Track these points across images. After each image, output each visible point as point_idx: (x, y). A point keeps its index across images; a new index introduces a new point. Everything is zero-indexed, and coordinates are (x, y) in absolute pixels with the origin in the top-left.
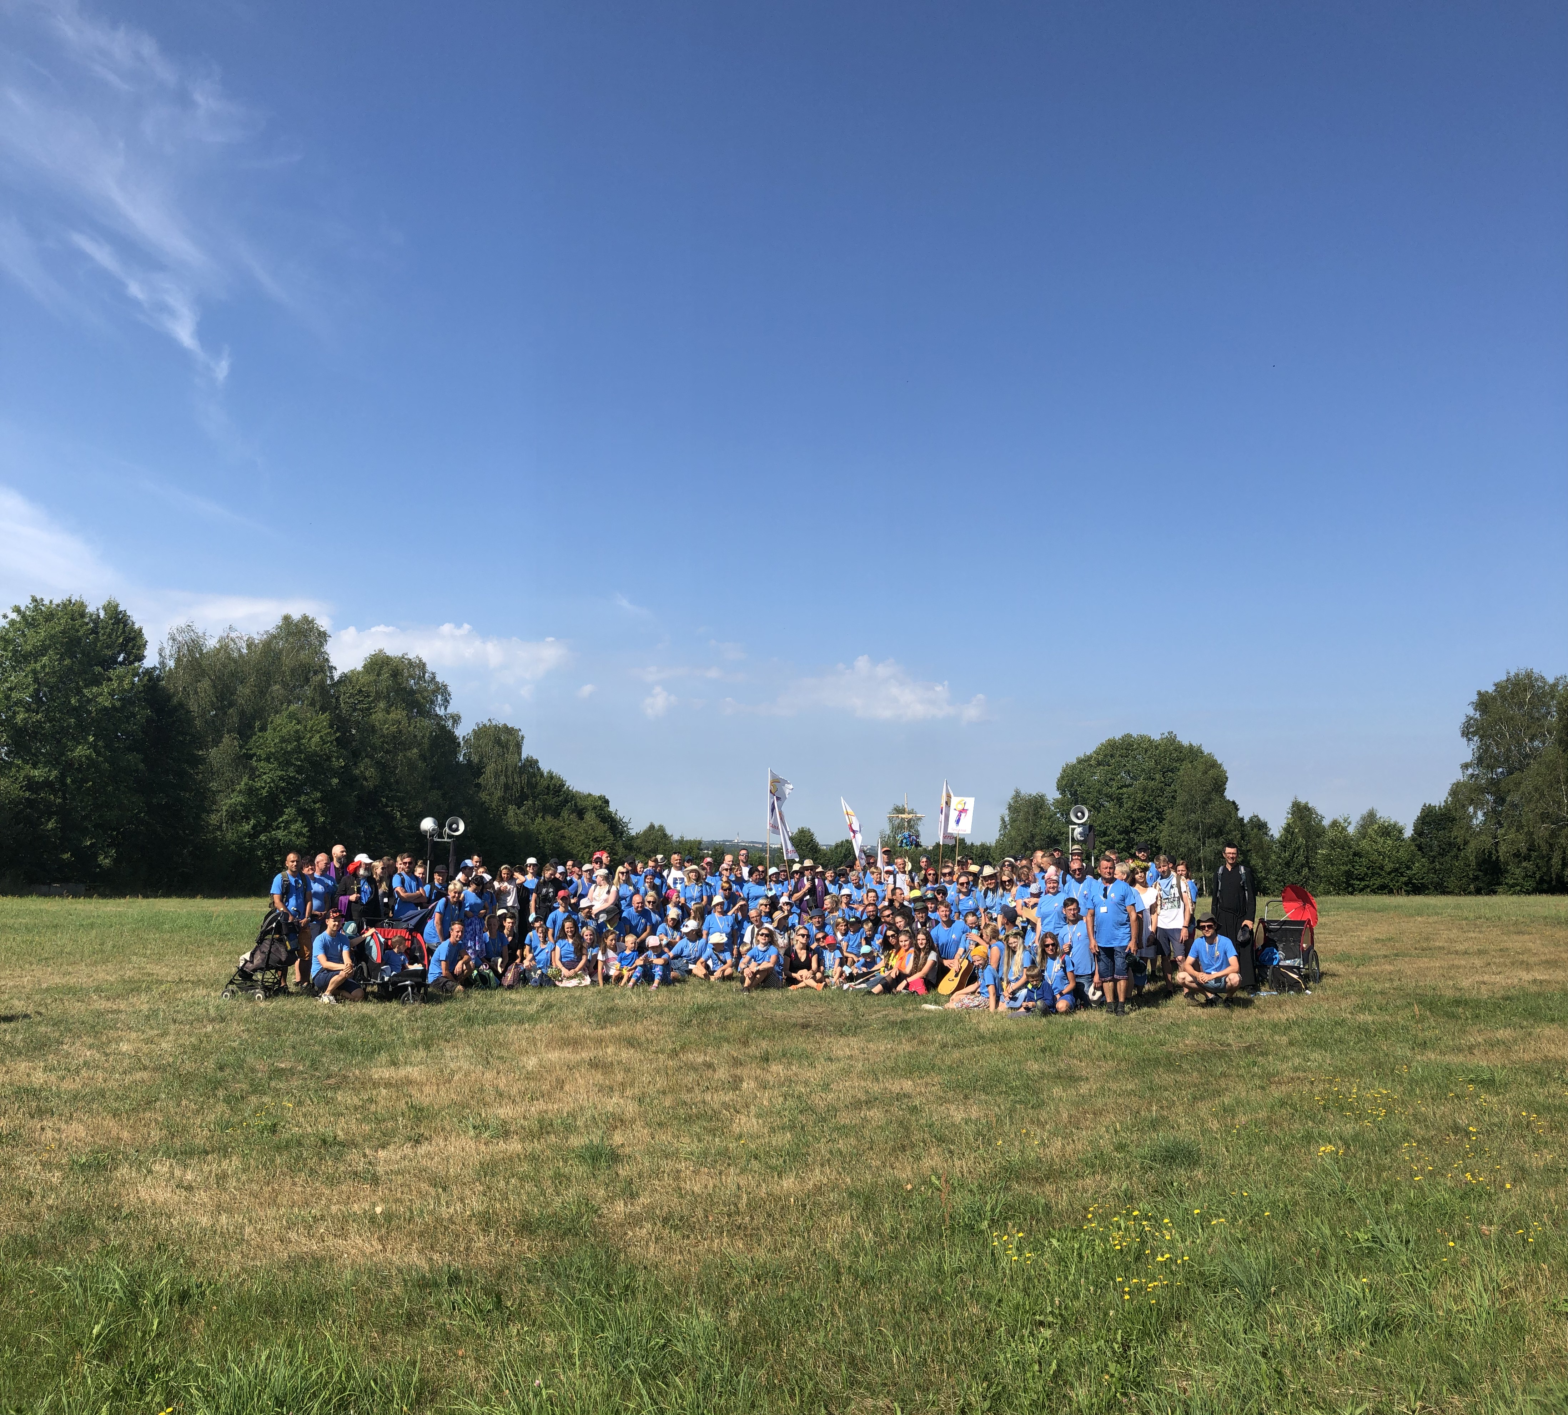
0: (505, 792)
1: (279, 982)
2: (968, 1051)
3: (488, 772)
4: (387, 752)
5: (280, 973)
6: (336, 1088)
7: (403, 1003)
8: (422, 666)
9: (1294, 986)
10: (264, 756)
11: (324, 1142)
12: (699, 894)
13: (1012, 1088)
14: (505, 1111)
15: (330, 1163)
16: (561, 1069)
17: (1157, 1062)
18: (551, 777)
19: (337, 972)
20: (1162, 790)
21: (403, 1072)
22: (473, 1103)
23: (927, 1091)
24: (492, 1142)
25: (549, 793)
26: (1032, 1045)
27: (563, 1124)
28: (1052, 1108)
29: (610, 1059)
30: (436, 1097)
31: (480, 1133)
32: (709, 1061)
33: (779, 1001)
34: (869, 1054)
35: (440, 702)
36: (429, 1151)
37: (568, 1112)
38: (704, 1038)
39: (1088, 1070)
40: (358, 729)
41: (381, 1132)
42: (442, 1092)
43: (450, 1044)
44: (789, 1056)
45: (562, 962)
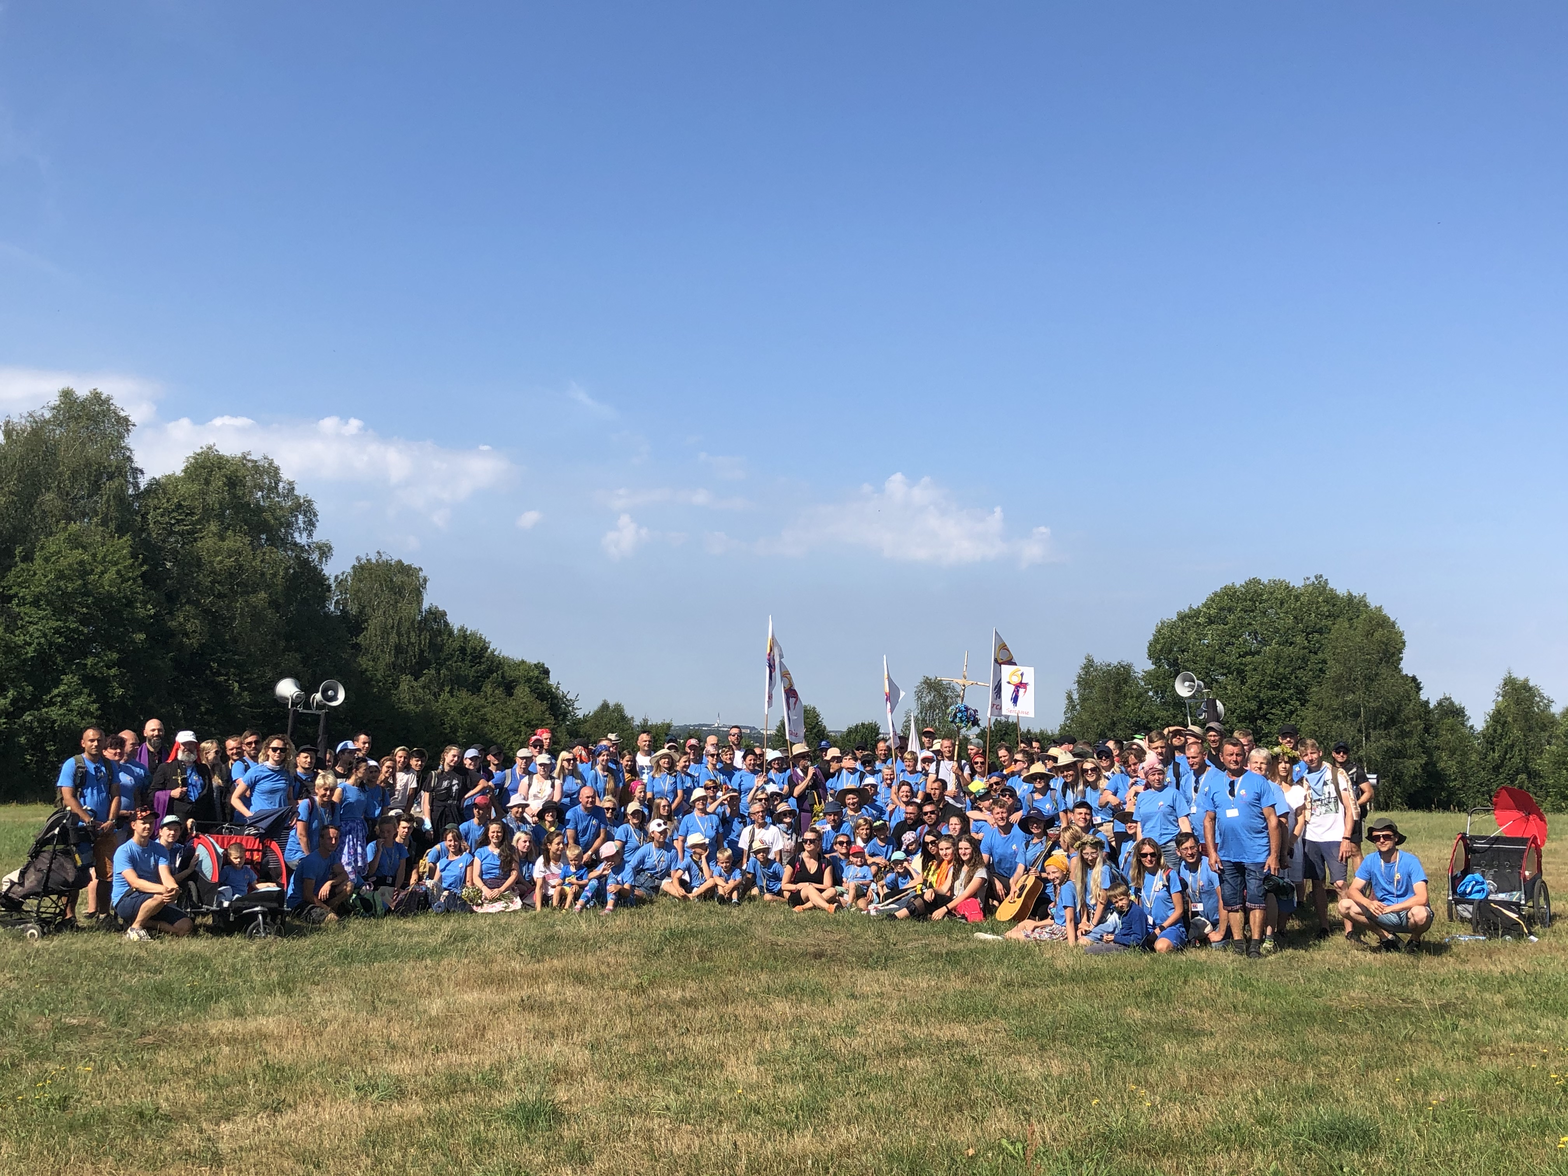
0: (396, 657)
1: (63, 913)
2: (1041, 992)
3: (371, 629)
4: (220, 596)
5: (64, 899)
6: (156, 1047)
7: (251, 937)
8: (274, 472)
9: (1511, 928)
10: (29, 599)
11: (141, 1115)
12: (672, 788)
13: (1105, 1040)
14: (401, 1067)
15: (149, 1142)
16: (481, 1013)
17: (1311, 1018)
18: (464, 636)
19: (151, 895)
20: (1305, 660)
21: (252, 1025)
22: (354, 1059)
23: (988, 1040)
24: (382, 1105)
25: (463, 660)
26: (1131, 987)
27: (484, 1079)
28: (1165, 1067)
29: (549, 999)
30: (302, 1054)
31: (365, 1095)
32: (689, 998)
33: (781, 925)
34: (905, 991)
35: (302, 525)
36: (294, 1121)
37: (491, 1065)
38: (681, 970)
39: (1212, 1023)
40: (176, 562)
41: (224, 1100)
42: (311, 1047)
43: (319, 987)
44: (798, 991)
45: (482, 879)
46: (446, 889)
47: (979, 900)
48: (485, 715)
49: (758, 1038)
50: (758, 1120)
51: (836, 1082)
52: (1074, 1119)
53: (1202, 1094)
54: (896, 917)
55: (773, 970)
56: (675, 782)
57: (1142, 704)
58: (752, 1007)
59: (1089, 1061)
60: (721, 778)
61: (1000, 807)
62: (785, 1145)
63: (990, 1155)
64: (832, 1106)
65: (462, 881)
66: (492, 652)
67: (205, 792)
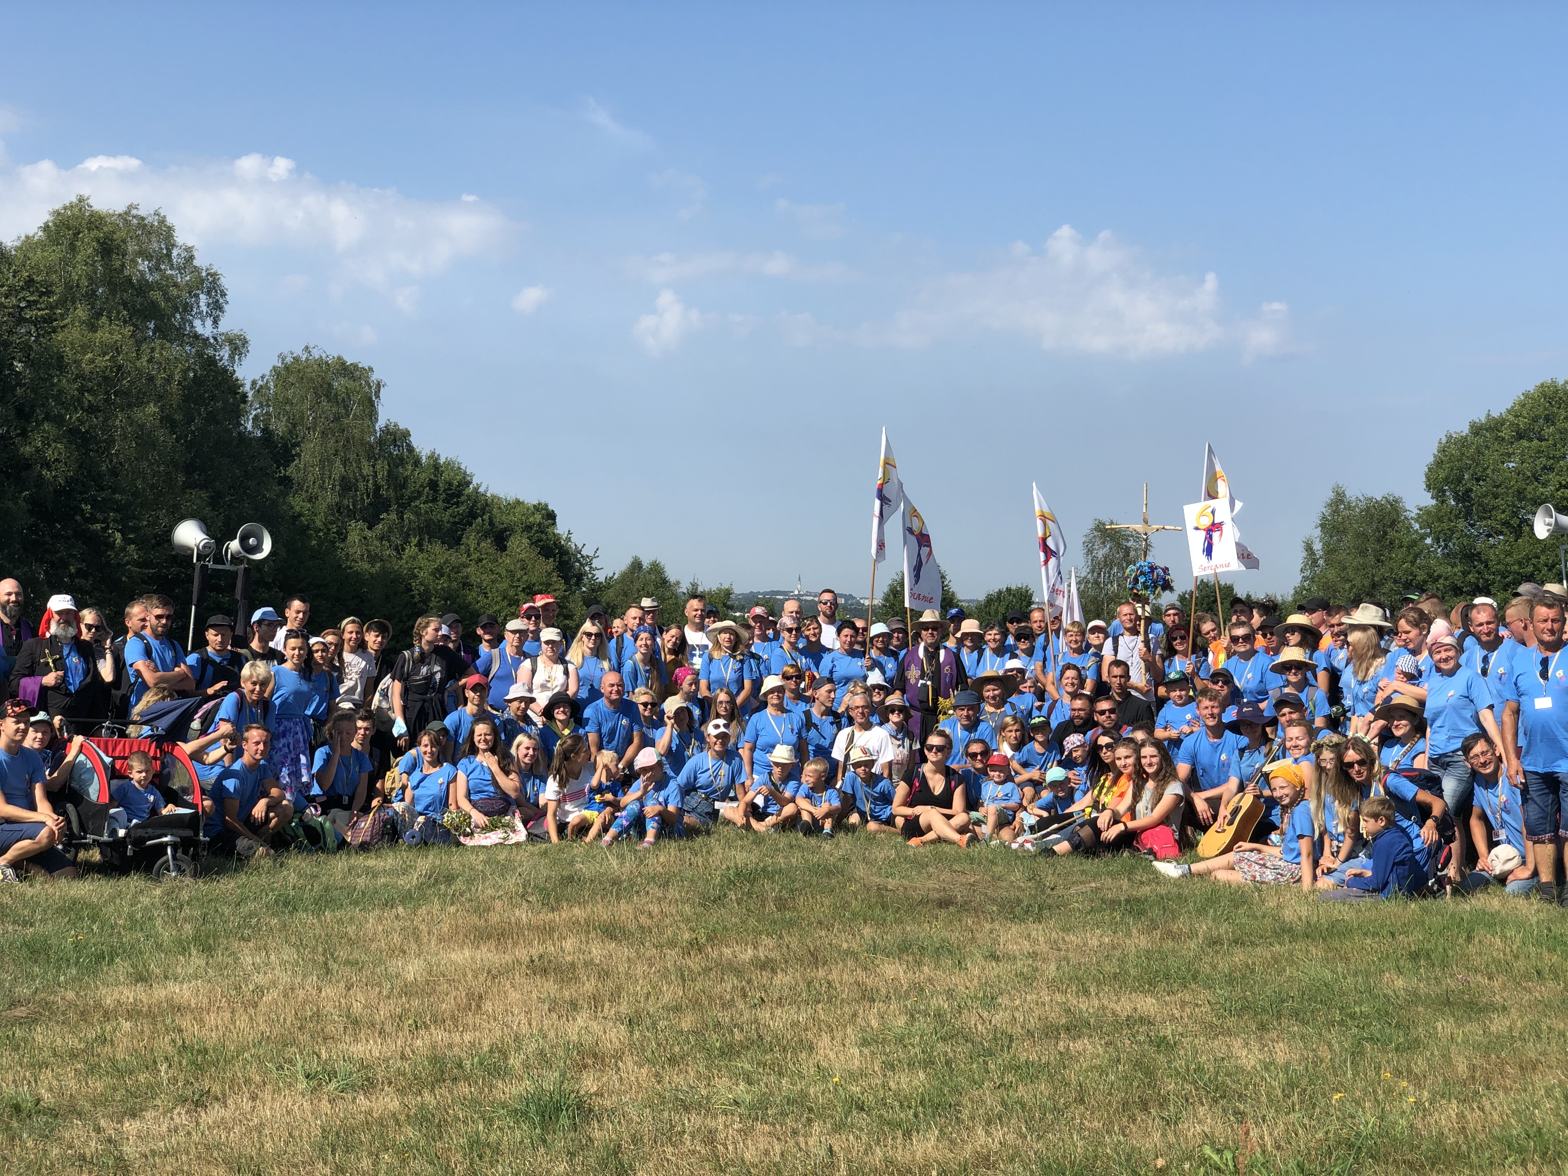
0: (342, 495)
2: (1262, 952)
3: (306, 457)
4: (92, 410)
6: (32, 1021)
7: (155, 877)
8: (165, 232)
11: (17, 1108)
13: (1352, 1016)
14: (367, 1048)
15: (30, 1144)
16: (476, 977)
18: (436, 466)
21: (160, 993)
22: (303, 1038)
23: (1185, 1015)
24: (343, 1098)
25: (434, 500)
26: (1390, 946)
27: (482, 1064)
28: (1436, 1053)
29: (569, 959)
30: (230, 1031)
31: (320, 1085)
32: (763, 958)
33: (893, 864)
34: (1067, 950)
35: (204, 309)
36: (223, 1118)
37: (491, 1046)
38: (752, 922)
39: (1505, 995)
40: (28, 361)
41: (127, 1090)
42: (242, 1022)
43: (251, 944)
44: (916, 950)
45: (470, 801)
46: (421, 814)
47: (1174, 827)
48: (467, 577)
49: (861, 1011)
50: (860, 1119)
51: (970, 1070)
52: (1306, 1121)
53: (1488, 1088)
54: (1054, 852)
55: (881, 923)
56: (741, 669)
57: (1416, 556)
58: (852, 971)
59: (1330, 1045)
60: (803, 661)
61: (1210, 700)
62: (900, 1150)
63: (1187, 1166)
64: (965, 1100)
65: (443, 802)
66: (476, 489)
67: (88, 680)
